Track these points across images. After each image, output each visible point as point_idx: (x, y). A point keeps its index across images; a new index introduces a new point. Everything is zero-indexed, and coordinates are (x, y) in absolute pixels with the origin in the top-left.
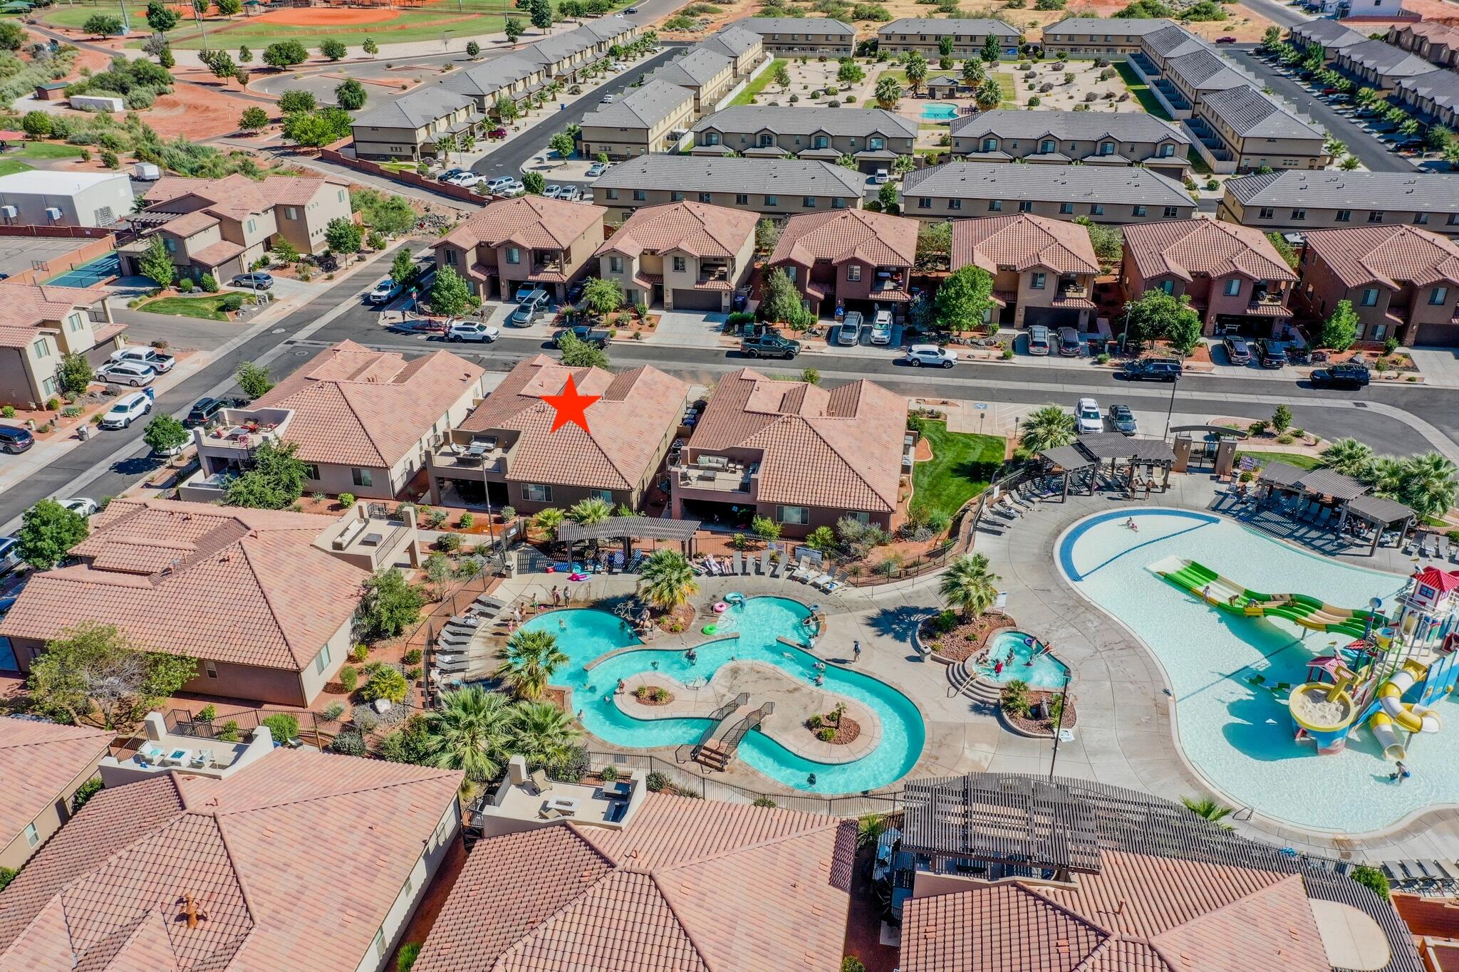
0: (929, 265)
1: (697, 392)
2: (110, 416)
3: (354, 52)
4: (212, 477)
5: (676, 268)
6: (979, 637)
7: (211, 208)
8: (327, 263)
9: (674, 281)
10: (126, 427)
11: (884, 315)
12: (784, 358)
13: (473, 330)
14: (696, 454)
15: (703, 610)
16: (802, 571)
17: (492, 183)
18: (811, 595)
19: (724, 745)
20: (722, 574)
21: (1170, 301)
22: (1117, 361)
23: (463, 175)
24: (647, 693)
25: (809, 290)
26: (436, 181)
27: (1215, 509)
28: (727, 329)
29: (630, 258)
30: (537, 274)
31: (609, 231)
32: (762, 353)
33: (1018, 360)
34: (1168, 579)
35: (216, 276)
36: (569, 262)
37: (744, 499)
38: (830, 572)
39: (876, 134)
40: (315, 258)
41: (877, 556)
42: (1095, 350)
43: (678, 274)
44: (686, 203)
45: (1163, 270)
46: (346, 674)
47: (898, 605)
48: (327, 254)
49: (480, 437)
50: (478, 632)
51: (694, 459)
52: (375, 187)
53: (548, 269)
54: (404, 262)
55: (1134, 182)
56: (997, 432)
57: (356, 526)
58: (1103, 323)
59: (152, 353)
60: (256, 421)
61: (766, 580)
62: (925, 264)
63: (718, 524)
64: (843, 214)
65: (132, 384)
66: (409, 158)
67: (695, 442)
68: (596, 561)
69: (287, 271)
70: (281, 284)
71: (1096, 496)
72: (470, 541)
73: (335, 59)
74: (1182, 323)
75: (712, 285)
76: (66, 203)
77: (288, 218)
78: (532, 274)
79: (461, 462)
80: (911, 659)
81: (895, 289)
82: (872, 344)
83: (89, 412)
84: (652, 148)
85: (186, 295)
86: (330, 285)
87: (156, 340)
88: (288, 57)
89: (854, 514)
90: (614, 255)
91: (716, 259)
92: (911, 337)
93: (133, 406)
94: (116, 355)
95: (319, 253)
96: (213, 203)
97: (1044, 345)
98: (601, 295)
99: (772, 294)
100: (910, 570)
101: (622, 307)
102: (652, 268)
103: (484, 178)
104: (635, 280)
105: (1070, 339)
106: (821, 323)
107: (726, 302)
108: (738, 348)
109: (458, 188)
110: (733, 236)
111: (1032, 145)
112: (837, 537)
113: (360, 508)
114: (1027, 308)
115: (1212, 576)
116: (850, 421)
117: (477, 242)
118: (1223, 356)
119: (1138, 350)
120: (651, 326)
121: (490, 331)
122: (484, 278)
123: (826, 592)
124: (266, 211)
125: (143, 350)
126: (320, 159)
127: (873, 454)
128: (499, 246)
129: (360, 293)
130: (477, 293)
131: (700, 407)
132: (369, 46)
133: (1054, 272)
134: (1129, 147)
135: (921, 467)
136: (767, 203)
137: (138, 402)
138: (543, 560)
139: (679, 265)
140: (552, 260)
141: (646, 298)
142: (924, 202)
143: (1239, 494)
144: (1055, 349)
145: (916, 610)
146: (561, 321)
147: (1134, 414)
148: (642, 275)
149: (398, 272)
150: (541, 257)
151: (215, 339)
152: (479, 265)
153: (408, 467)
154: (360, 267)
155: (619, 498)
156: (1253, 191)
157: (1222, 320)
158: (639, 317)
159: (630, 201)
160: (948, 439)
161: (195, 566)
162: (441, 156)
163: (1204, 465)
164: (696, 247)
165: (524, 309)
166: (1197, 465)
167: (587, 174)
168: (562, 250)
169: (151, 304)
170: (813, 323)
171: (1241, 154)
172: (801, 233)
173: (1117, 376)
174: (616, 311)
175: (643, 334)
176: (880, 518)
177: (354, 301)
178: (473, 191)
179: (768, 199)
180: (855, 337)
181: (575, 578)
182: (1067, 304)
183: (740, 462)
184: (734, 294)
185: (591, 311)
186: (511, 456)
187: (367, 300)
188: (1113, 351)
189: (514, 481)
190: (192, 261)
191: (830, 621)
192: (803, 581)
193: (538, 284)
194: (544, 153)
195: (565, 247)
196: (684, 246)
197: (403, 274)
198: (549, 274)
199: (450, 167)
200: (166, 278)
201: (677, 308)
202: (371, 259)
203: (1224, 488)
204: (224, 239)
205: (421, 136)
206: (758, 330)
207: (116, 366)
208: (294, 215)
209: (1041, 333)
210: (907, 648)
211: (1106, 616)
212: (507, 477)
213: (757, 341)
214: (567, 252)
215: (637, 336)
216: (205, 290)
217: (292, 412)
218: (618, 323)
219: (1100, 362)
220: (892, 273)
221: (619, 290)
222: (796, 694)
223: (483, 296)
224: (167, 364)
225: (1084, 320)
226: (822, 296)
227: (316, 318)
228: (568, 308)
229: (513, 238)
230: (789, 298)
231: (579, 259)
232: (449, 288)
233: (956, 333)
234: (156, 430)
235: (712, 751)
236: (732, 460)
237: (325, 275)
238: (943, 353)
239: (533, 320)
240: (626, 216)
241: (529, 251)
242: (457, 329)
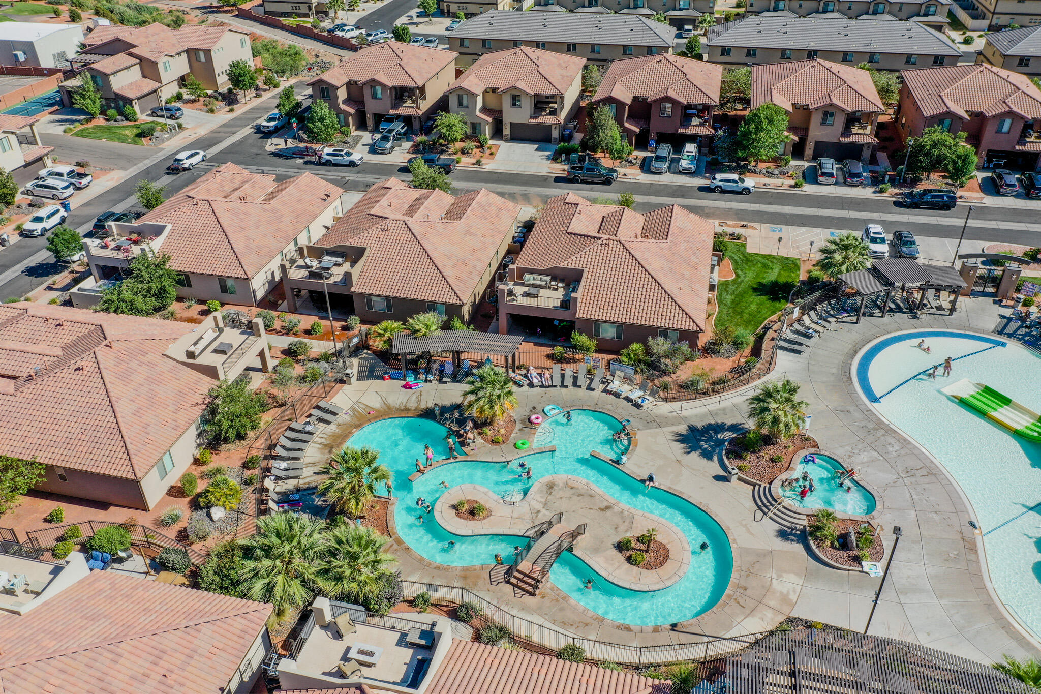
0: (729, 105)
1: (526, 212)
2: (29, 226)
4: (101, 282)
5: (514, 105)
6: (784, 458)
7: (133, 50)
8: (230, 99)
9: (513, 116)
10: (42, 235)
11: (691, 148)
12: (603, 183)
13: (341, 155)
14: (522, 272)
15: (522, 422)
16: (615, 385)
17: (370, 35)
18: (623, 410)
19: (537, 568)
20: (542, 386)
21: (948, 138)
22: (896, 191)
23: (346, 28)
24: (466, 507)
25: (627, 125)
26: (325, 34)
27: (1001, 333)
28: (555, 158)
29: (474, 95)
30: (397, 109)
31: (459, 73)
32: (585, 179)
33: (808, 189)
34: (963, 403)
35: (137, 108)
36: (424, 98)
37: (565, 315)
38: (642, 387)
40: (220, 94)
41: (685, 372)
42: (876, 181)
43: (515, 109)
44: (523, 48)
45: (943, 109)
46: (188, 479)
47: (705, 422)
48: (230, 91)
49: (330, 253)
50: (315, 438)
51: (520, 277)
52: (277, 38)
53: (406, 104)
54: (288, 98)
55: (908, 34)
56: (792, 254)
57: (210, 335)
58: (882, 156)
59: (72, 172)
60: (139, 234)
61: (582, 392)
62: (725, 104)
63: (540, 336)
64: (658, 58)
65: (54, 197)
66: (306, 15)
67: (522, 261)
68: (428, 370)
69: (197, 105)
70: (190, 115)
71: (887, 318)
72: (317, 347)
74: (959, 157)
75: (544, 119)
76: (29, 48)
77: (198, 60)
78: (393, 108)
79: (313, 275)
80: (718, 478)
81: (701, 125)
82: (680, 173)
83: (15, 221)
84: (500, 7)
85: (112, 123)
86: (231, 116)
87: (80, 160)
89: (664, 332)
90: (460, 92)
91: (547, 97)
92: (713, 167)
93: (49, 217)
94: (43, 173)
95: (224, 90)
96: (135, 46)
97: (831, 175)
98: (450, 127)
99: (595, 128)
100: (718, 386)
101: (467, 137)
102: (493, 103)
103: (363, 31)
104: (479, 114)
105: (854, 171)
106: (636, 153)
107: (555, 134)
108: (564, 175)
109: (342, 38)
110: (563, 77)
111: (815, 5)
112: (648, 352)
113: (215, 318)
114: (817, 143)
115: (1006, 401)
116: (663, 244)
117: (347, 80)
118: (992, 187)
119: (915, 181)
120: (491, 154)
121: (355, 157)
122: (352, 111)
123: (638, 406)
124: (179, 54)
125: (64, 169)
126: (236, 16)
127: (683, 275)
128: (365, 84)
129: (254, 124)
130: (347, 125)
131: (529, 226)
133: (843, 110)
134: (898, 7)
135: (725, 285)
136: (593, 51)
137: (53, 214)
138: (380, 368)
139: (515, 100)
140: (410, 97)
141: (488, 130)
142: (726, 51)
143: (1022, 319)
144: (841, 179)
145: (720, 428)
146: (416, 149)
147: (917, 239)
148: (485, 110)
149: (284, 106)
150: (401, 94)
151: (129, 160)
152: (349, 101)
153: (270, 277)
154: (257, 102)
155: (453, 310)
156: (1013, 42)
157: (992, 155)
158: (481, 146)
159: (478, 48)
160: (748, 260)
162: (332, 14)
163: (987, 290)
164: (529, 86)
165: (385, 139)
166: (980, 289)
167: (447, 29)
168: (418, 88)
169: (82, 130)
170: (630, 153)
171: (994, 13)
172: (621, 75)
173: (896, 204)
174: (462, 140)
175: (484, 161)
176: (690, 337)
177: (248, 130)
178: (354, 41)
179: (593, 47)
180: (665, 166)
181: (407, 386)
182: (853, 139)
183: (562, 281)
184: (563, 128)
185: (441, 141)
186: (356, 272)
187: (258, 130)
188: (893, 182)
189: (359, 294)
190: (117, 94)
191: (641, 436)
192: (617, 395)
193: (399, 117)
194: (413, 12)
195: (420, 84)
196: (521, 85)
197: (287, 108)
198: (407, 109)
199: (338, 22)
200: (95, 109)
201: (515, 138)
202: (266, 96)
203: (1008, 312)
204: (144, 76)
206: (582, 159)
207: (40, 182)
208: (203, 58)
209: (829, 164)
210: (714, 467)
211: (905, 440)
212: (353, 289)
213: (581, 169)
214: (422, 90)
215: (479, 163)
216: (127, 119)
217: (169, 227)
218: (464, 152)
219: (881, 191)
220: (699, 111)
221: (465, 123)
222: (608, 513)
223: (352, 127)
224: (84, 181)
225: (866, 154)
226: (637, 130)
227: (215, 144)
228: (422, 138)
229: (376, 77)
230: (611, 132)
231: (433, 96)
232: (322, 119)
233: (753, 164)
234: (56, 240)
235: (525, 574)
236: (554, 278)
237: (228, 108)
238: (743, 181)
239: (392, 148)
240: (474, 61)
241: (391, 89)
242: (328, 154)
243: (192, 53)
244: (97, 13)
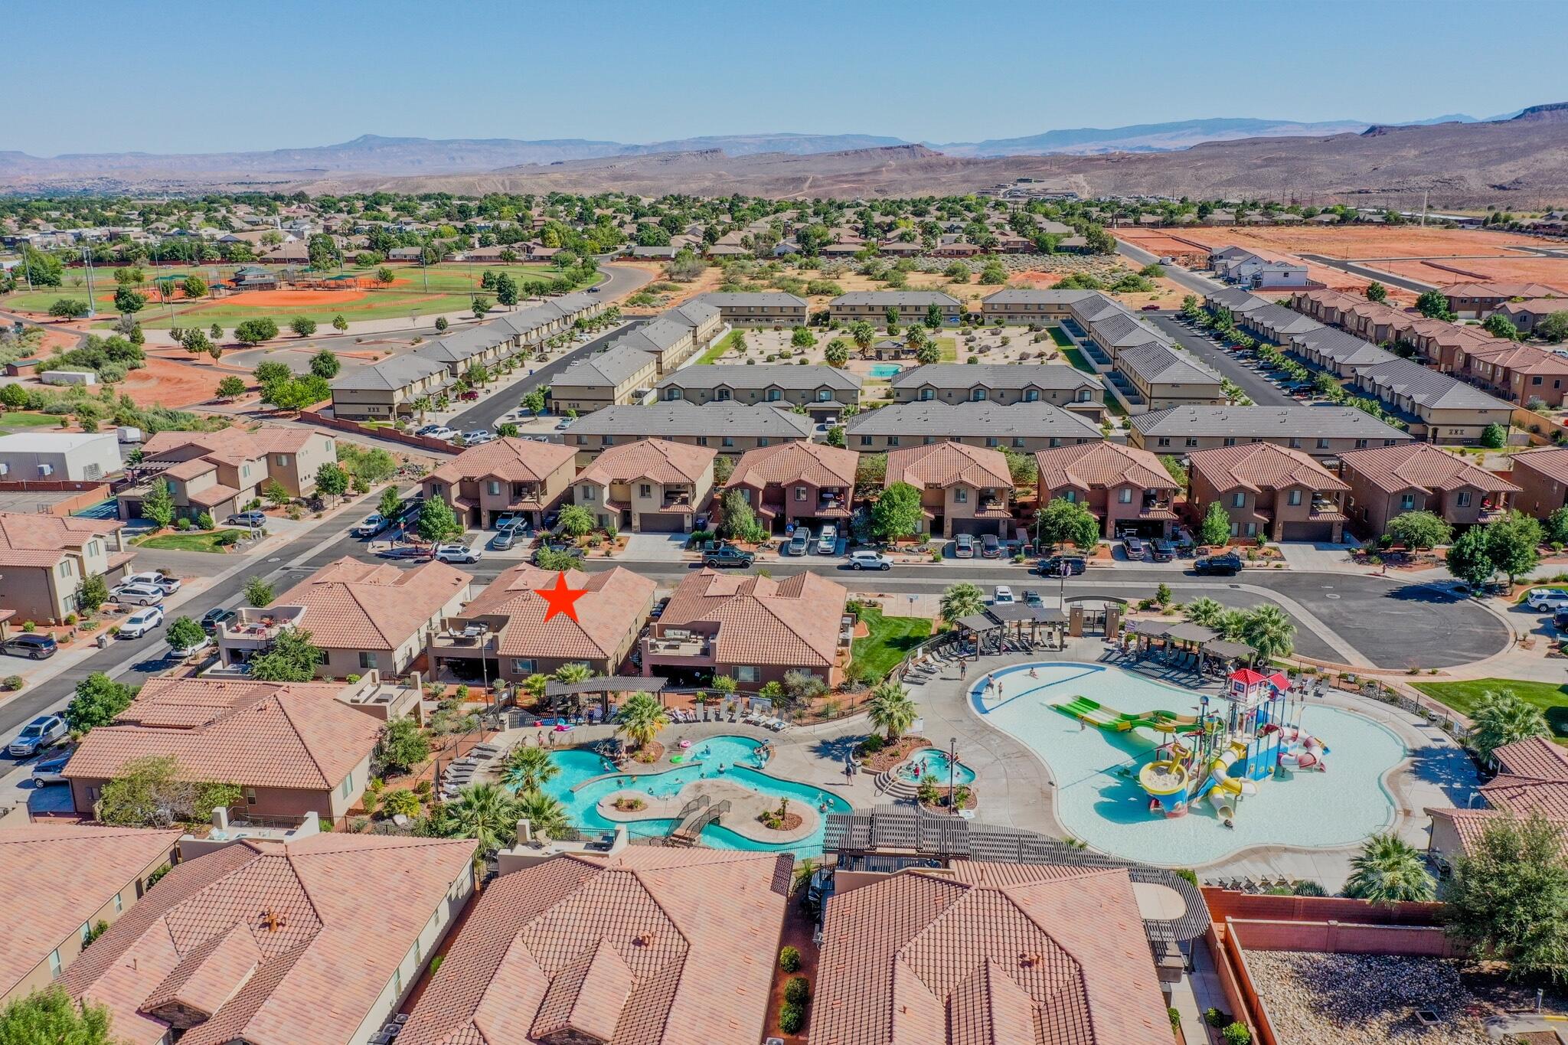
0: (871, 492)
1: (661, 594)
2: (126, 627)
3: (324, 329)
4: (230, 668)
5: (643, 495)
6: (901, 754)
7: (209, 455)
8: (315, 504)
9: (641, 506)
10: (140, 637)
11: (828, 530)
12: (740, 567)
13: (457, 552)
14: (663, 628)
15: (670, 747)
16: (755, 716)
17: (468, 436)
18: (761, 733)
19: (689, 832)
20: (687, 722)
21: (1070, 506)
22: (1032, 560)
23: (439, 429)
24: (624, 804)
25: (762, 510)
26: (413, 436)
27: (1103, 661)
28: (689, 547)
29: (601, 487)
30: (516, 504)
31: (578, 470)
32: (721, 563)
33: (947, 563)
34: (1059, 709)
35: (212, 515)
36: (545, 493)
37: (705, 662)
38: (779, 716)
39: (824, 387)
40: (304, 499)
41: (818, 704)
42: (1012, 553)
43: (644, 500)
44: (650, 439)
45: (1065, 482)
46: (366, 800)
47: (837, 737)
48: (315, 497)
49: (473, 623)
50: (477, 769)
51: (662, 634)
52: (353, 442)
53: (526, 500)
54: (391, 499)
55: (1049, 418)
56: (926, 615)
57: (369, 690)
58: (1022, 533)
59: (160, 577)
60: (271, 617)
61: (724, 725)
62: (867, 491)
63: (683, 687)
64: (790, 445)
65: (142, 603)
66: (387, 418)
67: (664, 620)
68: (577, 716)
69: (277, 512)
70: (271, 521)
71: (1004, 655)
72: (466, 707)
73: (304, 335)
74: (1083, 525)
75: (676, 508)
76: (58, 460)
77: (279, 464)
78: (511, 504)
79: (459, 641)
81: (838, 507)
82: (819, 554)
83: (105, 626)
84: (617, 403)
85: (184, 533)
86: (319, 522)
87: (161, 568)
88: (259, 333)
89: (799, 668)
90: (586, 484)
91: (678, 486)
92: (853, 545)
93: (147, 618)
94: (126, 579)
95: (308, 495)
96: (212, 451)
97: (968, 548)
98: (574, 519)
99: (729, 513)
100: (846, 712)
101: (593, 530)
102: (620, 496)
103: (459, 433)
104: (605, 505)
105: (991, 543)
106: (773, 539)
107: (688, 523)
108: (699, 561)
109: (435, 440)
110: (693, 466)
111: (965, 393)
112: (785, 689)
113: (373, 674)
114: (954, 520)
115: (1096, 706)
116: (795, 601)
117: (460, 477)
118: (1122, 554)
119: (1050, 551)
120: (621, 545)
121: (473, 553)
122: (467, 508)
123: (776, 730)
124: (259, 459)
125: (153, 575)
126: (299, 420)
127: (814, 625)
128: (481, 480)
129: (348, 529)
130: (459, 522)
131: (665, 602)
132: (339, 323)
133: (974, 488)
134: (1050, 394)
135: (859, 642)
136: (725, 445)
137: (151, 615)
138: (531, 719)
139: (645, 490)
140: (529, 492)
141: (616, 523)
142: (866, 440)
143: (1123, 650)
144: (979, 553)
145: (850, 739)
146: (538, 544)
147: (1042, 598)
148: (612, 501)
149: (386, 507)
150: (519, 489)
151: (214, 568)
152: (462, 498)
153: (408, 653)
154: (346, 508)
155: (597, 666)
156: (1151, 424)
157: (1121, 525)
158: (609, 538)
159: (598, 445)
160: (883, 621)
161: (236, 715)
162: (417, 415)
163: (1096, 630)
164: (659, 475)
165: (505, 534)
166: (1091, 630)
167: (557, 428)
168: (540, 482)
169: (150, 541)
170: (765, 538)
171: (1151, 398)
172: (754, 463)
173: (1030, 572)
174: (588, 534)
175: (613, 552)
176: (822, 671)
177: (343, 535)
178: (450, 443)
179: (725, 441)
180: (804, 548)
181: (560, 729)
182: (987, 515)
183: (701, 633)
184: (695, 517)
185: (565, 535)
186: (502, 635)
187: (355, 534)
188: (1028, 553)
189: (504, 656)
190: (191, 501)
191: (778, 750)
192: (756, 724)
193: (517, 513)
194: (515, 411)
195: (542, 479)
196: (649, 475)
197: (391, 509)
198: (527, 504)
199: (425, 424)
200: (165, 516)
201: (644, 530)
202: (355, 502)
203: (1110, 646)
204: (219, 483)
205: (398, 398)
206: (717, 546)
207: (127, 588)
208: (284, 462)
209: (966, 539)
211: (1006, 736)
212: (499, 652)
213: (716, 553)
214: (543, 483)
215: (608, 554)
216: (202, 528)
217: (305, 608)
218: (590, 544)
219: (1017, 561)
220: (835, 494)
221: (592, 515)
222: (749, 800)
223: (465, 526)
224: (174, 586)
225: (1003, 529)
226: (774, 515)
227: (308, 549)
228: (545, 533)
229: (493, 473)
230: (744, 515)
231: (554, 490)
232: (438, 516)
233: (892, 543)
234: (177, 629)
235: (680, 837)
236: (694, 632)
237: (314, 515)
238: (881, 557)
239: (512, 544)
240: (593, 458)
241: (509, 484)
242: (443, 552)
243: (272, 457)
244: (117, 422)
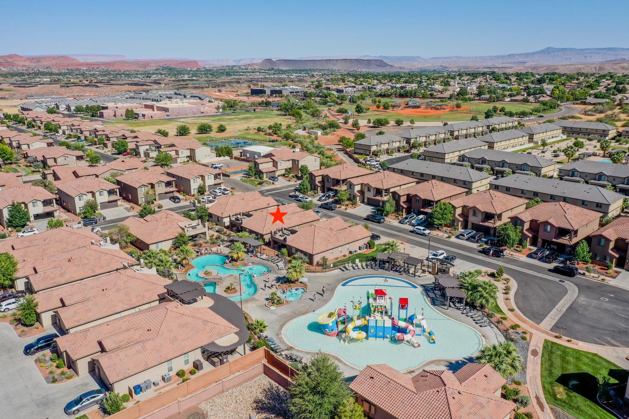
6: (292, 286)
8: (299, 178)
9: (367, 195)
11: (421, 216)
12: (377, 222)
13: (304, 198)
16: (280, 263)
20: (264, 259)
22: (487, 247)
23: (372, 161)
24: (208, 272)
26: (364, 162)
27: (422, 285)
28: (374, 212)
33: (453, 239)
35: (264, 175)
37: (284, 242)
39: (526, 164)
43: (369, 192)
48: (302, 176)
51: (283, 231)
53: (339, 186)
57: (194, 225)
59: (225, 189)
61: (271, 263)
65: (215, 195)
66: (368, 155)
69: (286, 178)
70: (281, 181)
75: (378, 198)
76: (260, 155)
78: (333, 186)
81: (431, 208)
82: (409, 224)
85: (255, 179)
90: (350, 183)
92: (421, 224)
94: (218, 188)
96: (274, 156)
104: (356, 192)
105: (474, 236)
106: (404, 216)
107: (381, 204)
111: (594, 176)
114: (472, 223)
118: (533, 255)
120: (355, 207)
122: (320, 185)
123: (279, 269)
124: (289, 160)
128: (326, 177)
130: (317, 190)
132: (412, 122)
133: (482, 211)
135: (358, 254)
139: (369, 189)
140: (339, 183)
141: (358, 199)
142: (497, 187)
144: (468, 238)
146: (333, 202)
148: (359, 191)
150: (336, 181)
152: (320, 182)
158: (353, 204)
164: (375, 184)
165: (324, 196)
168: (341, 180)
169: (245, 180)
173: (479, 251)
174: (347, 201)
175: (349, 209)
176: (310, 255)
179: (442, 178)
180: (406, 221)
182: (487, 224)
188: (491, 244)
190: (260, 170)
193: (333, 190)
196: (371, 183)
200: (253, 174)
201: (366, 203)
204: (273, 166)
205: (374, 148)
206: (381, 214)
208: (296, 163)
209: (467, 232)
213: (373, 216)
214: (344, 181)
215: (347, 209)
216: (259, 178)
217: (216, 201)
218: (346, 205)
219: (481, 246)
223: (320, 191)
224: (226, 192)
225: (492, 232)
226: (406, 207)
228: (336, 198)
229: (329, 174)
230: (388, 204)
236: (291, 233)
238: (425, 230)
239: (325, 200)
241: (333, 179)
242: (300, 197)
243: (294, 161)
